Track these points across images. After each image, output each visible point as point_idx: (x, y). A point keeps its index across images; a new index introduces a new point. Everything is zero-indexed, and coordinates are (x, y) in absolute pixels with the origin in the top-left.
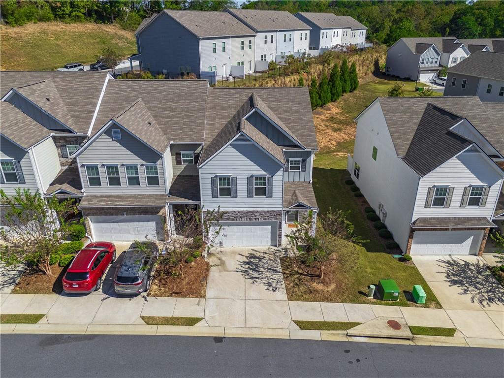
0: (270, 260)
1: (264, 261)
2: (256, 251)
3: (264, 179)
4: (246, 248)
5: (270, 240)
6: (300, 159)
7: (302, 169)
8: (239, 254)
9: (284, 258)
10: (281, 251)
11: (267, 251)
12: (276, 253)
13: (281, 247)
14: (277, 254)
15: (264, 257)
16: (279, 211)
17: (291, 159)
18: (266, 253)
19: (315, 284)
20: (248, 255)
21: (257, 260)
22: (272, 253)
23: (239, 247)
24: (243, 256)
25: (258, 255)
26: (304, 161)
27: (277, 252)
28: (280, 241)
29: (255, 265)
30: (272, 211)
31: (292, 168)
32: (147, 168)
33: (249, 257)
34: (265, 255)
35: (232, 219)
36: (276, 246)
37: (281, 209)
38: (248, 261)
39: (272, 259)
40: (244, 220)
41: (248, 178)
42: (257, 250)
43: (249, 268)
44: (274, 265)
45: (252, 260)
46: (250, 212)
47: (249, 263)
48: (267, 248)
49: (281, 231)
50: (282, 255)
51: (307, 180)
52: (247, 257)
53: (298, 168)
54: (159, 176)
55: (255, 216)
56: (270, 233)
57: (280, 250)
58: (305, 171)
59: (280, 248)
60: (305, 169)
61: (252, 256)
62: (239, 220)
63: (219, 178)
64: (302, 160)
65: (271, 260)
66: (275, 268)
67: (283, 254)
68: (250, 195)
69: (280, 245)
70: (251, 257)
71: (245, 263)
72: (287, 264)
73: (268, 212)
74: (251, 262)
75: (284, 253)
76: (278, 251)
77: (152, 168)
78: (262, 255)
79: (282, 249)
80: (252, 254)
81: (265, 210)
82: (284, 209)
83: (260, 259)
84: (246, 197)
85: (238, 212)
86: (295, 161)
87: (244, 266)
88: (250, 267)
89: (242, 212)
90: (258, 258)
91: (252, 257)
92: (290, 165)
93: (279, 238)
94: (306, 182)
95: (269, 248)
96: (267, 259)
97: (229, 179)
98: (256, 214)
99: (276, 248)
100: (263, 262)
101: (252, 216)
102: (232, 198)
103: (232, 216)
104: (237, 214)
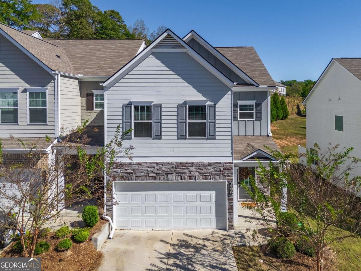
0: (215, 250)
1: (203, 252)
2: (190, 236)
3: (203, 108)
4: (175, 231)
5: (214, 217)
6: (253, 102)
7: (256, 117)
8: (161, 241)
9: (241, 249)
10: (233, 237)
11: (210, 237)
12: (225, 239)
13: (233, 231)
14: (228, 242)
15: (204, 246)
16: (226, 163)
17: (240, 103)
18: (207, 239)
20: (176, 242)
21: (192, 250)
22: (218, 239)
23: (163, 229)
24: (167, 243)
25: (194, 242)
26: (258, 105)
27: (227, 237)
28: (231, 220)
29: (187, 259)
30: (217, 163)
31: (243, 116)
32: (31, 94)
33: (177, 245)
34: (207, 243)
35: (154, 178)
36: (225, 229)
37: (229, 160)
38: (174, 252)
39: (219, 248)
40: (172, 179)
41: (179, 107)
42: (192, 234)
43: (175, 265)
44: (223, 259)
45: (182, 250)
46: (182, 164)
47: (175, 256)
48: (211, 231)
49: (232, 199)
50: (236, 244)
51: (264, 134)
52: (173, 245)
53: (250, 116)
54: (47, 108)
55: (190, 172)
56: (213, 206)
57: (232, 235)
58: (260, 120)
59: (231, 232)
60: (261, 117)
61: (184, 244)
62: (164, 179)
63: (135, 107)
64: (256, 104)
65: (217, 251)
66: (225, 264)
67: (237, 241)
68: (181, 136)
69: (231, 227)
70: (181, 246)
71: (169, 255)
72: (246, 257)
73: (210, 164)
74: (180, 254)
75: (239, 239)
76: (229, 236)
77: (37, 94)
78: (201, 242)
79: (236, 234)
80: (183, 241)
81: (206, 160)
82: (235, 161)
83: (197, 249)
84: (176, 138)
85: (163, 164)
86: (246, 106)
87: (165, 260)
88: (178, 262)
89: (169, 163)
90: (194, 247)
91: (184, 246)
92: (239, 112)
93: (229, 213)
94: (263, 136)
95: (213, 232)
96: (209, 248)
97: (149, 109)
98: (191, 169)
99: (225, 233)
100: (203, 255)
101: (185, 173)
102: (153, 139)
103: (153, 172)
104: (161, 169)
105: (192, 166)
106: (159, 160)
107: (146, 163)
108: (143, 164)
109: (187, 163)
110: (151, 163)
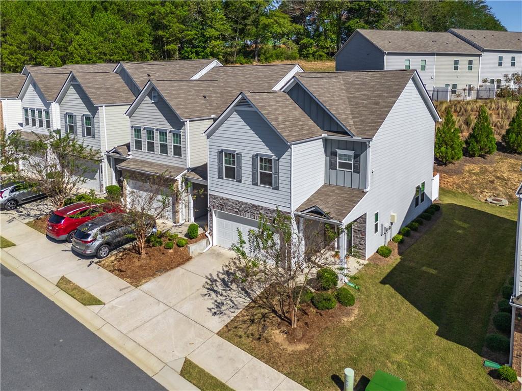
3: (270, 161)
6: (352, 153)
7: (354, 168)
16: (287, 213)
17: (339, 151)
19: (277, 331)
26: (357, 156)
30: (279, 210)
31: (341, 165)
32: (174, 135)
35: (236, 212)
37: (289, 210)
38: (232, 272)
40: (249, 216)
41: (253, 158)
43: (222, 279)
46: (254, 206)
47: (229, 274)
51: (362, 187)
53: (349, 166)
54: (182, 145)
55: (260, 214)
58: (359, 173)
60: (359, 169)
62: (243, 215)
63: (225, 153)
64: (354, 155)
66: (252, 291)
68: (254, 182)
70: (241, 270)
71: (226, 272)
73: (274, 210)
77: (177, 135)
81: (271, 207)
84: (251, 183)
85: (242, 203)
86: (346, 155)
87: (221, 274)
88: (226, 278)
89: (246, 204)
92: (338, 161)
94: (360, 190)
97: (234, 156)
98: (261, 211)
101: (257, 214)
102: (236, 181)
103: (237, 208)
104: (241, 207)
105: (262, 209)
106: (240, 199)
107: (232, 200)
108: (230, 200)
109: (258, 206)
110: (235, 200)
